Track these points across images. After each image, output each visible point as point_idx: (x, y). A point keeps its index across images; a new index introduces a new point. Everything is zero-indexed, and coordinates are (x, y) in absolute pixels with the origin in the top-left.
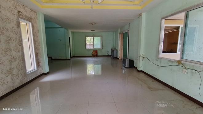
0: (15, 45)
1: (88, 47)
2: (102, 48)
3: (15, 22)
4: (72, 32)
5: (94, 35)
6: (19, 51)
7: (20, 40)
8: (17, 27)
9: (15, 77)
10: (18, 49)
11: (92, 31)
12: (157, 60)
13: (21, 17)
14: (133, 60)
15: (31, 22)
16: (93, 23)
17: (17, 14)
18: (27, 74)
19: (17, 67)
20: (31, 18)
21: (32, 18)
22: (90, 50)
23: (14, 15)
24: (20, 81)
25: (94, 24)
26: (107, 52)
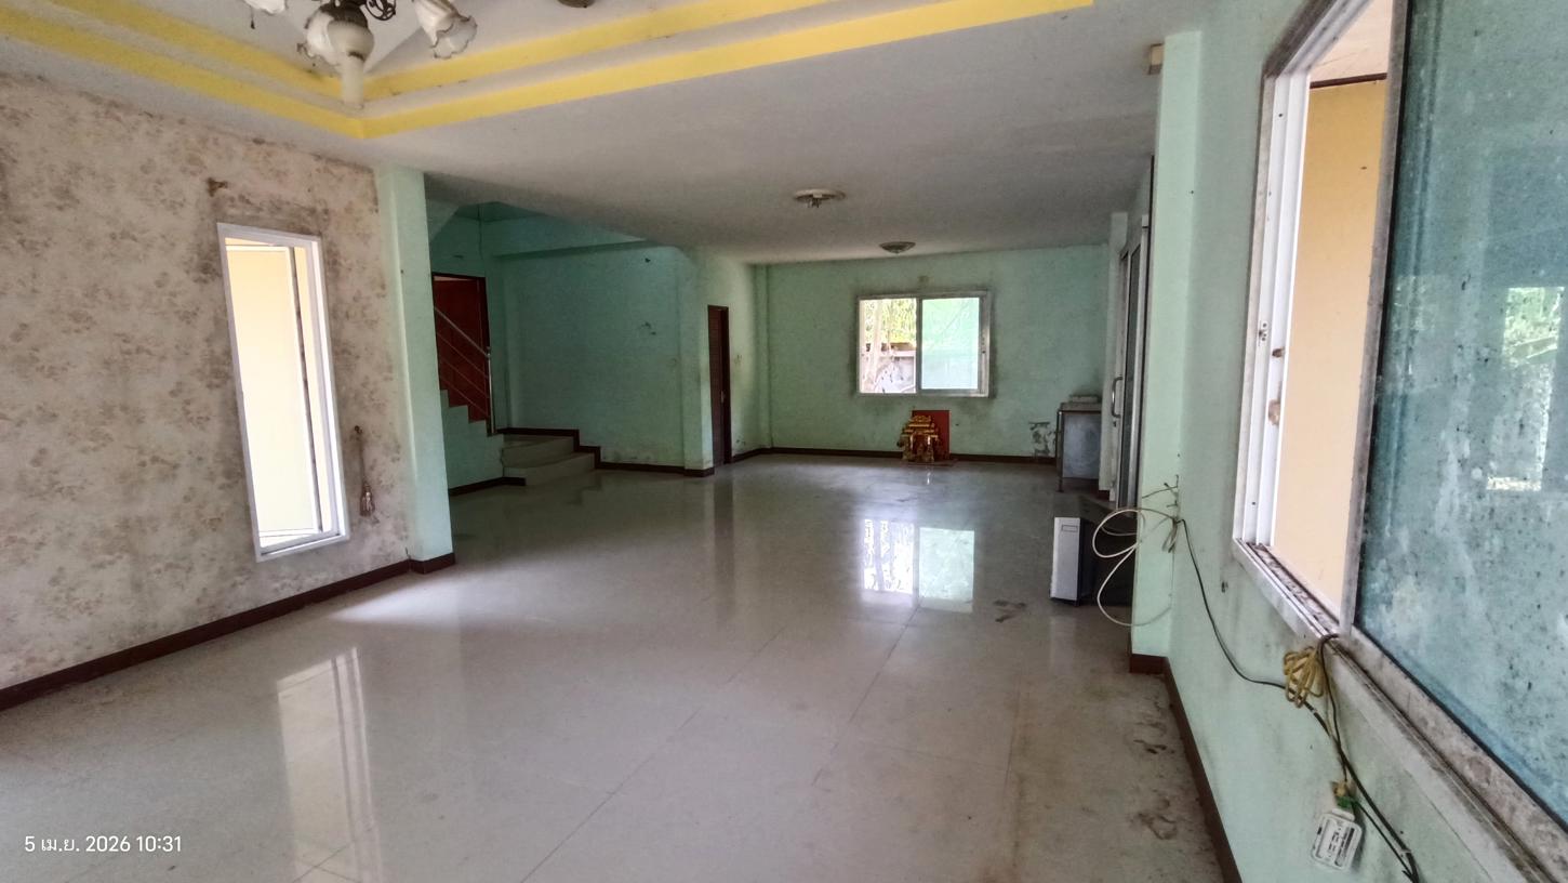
0: (172, 386)
2: (993, 395)
3: (182, 250)
4: (754, 268)
5: (923, 279)
6: (202, 421)
7: (218, 349)
8: (193, 275)
9: (159, 571)
10: (191, 408)
13: (232, 211)
15: (320, 234)
17: (206, 196)
18: (260, 559)
19: (176, 516)
20: (320, 208)
21: (331, 206)
22: (885, 402)
23: (174, 206)
24: (198, 601)
26: (1032, 429)
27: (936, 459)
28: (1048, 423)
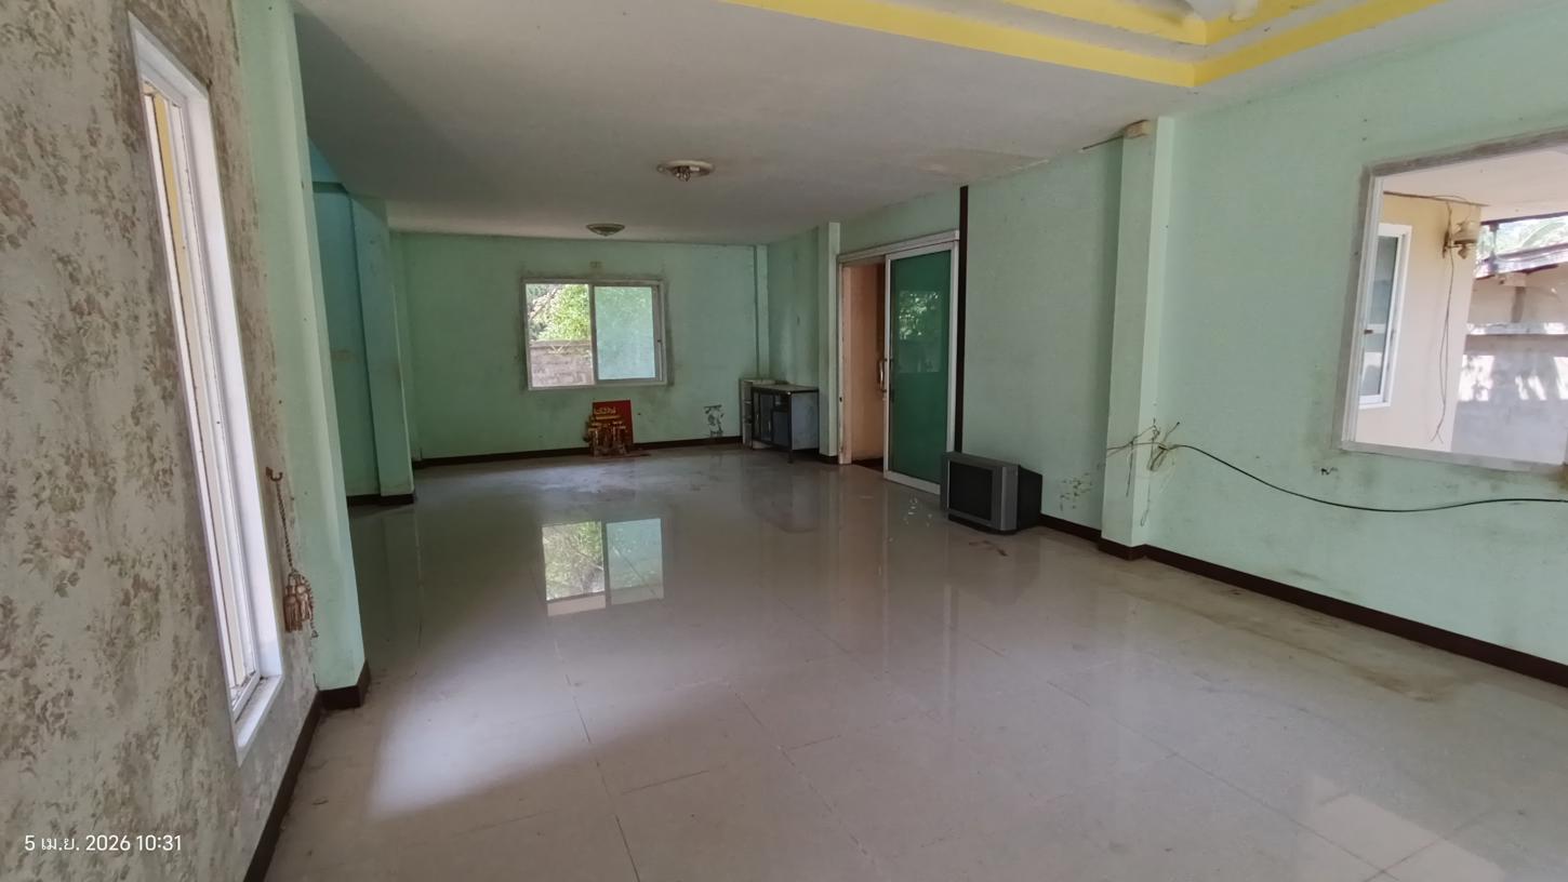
1: (543, 376)
5: (596, 265)
11: (595, 228)
12: (1327, 466)
14: (1036, 471)
16: (695, 165)
22: (559, 397)
25: (704, 171)
26: (707, 412)
27: (628, 452)
28: (720, 406)
